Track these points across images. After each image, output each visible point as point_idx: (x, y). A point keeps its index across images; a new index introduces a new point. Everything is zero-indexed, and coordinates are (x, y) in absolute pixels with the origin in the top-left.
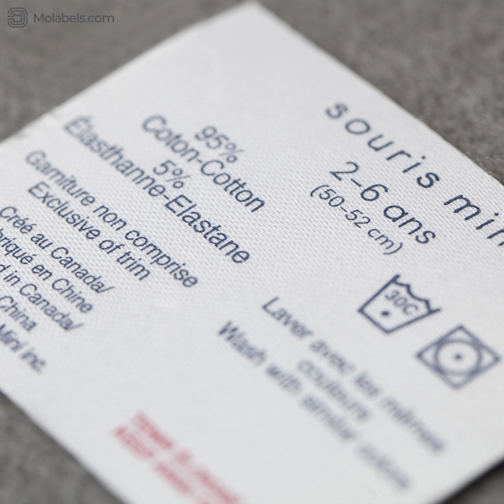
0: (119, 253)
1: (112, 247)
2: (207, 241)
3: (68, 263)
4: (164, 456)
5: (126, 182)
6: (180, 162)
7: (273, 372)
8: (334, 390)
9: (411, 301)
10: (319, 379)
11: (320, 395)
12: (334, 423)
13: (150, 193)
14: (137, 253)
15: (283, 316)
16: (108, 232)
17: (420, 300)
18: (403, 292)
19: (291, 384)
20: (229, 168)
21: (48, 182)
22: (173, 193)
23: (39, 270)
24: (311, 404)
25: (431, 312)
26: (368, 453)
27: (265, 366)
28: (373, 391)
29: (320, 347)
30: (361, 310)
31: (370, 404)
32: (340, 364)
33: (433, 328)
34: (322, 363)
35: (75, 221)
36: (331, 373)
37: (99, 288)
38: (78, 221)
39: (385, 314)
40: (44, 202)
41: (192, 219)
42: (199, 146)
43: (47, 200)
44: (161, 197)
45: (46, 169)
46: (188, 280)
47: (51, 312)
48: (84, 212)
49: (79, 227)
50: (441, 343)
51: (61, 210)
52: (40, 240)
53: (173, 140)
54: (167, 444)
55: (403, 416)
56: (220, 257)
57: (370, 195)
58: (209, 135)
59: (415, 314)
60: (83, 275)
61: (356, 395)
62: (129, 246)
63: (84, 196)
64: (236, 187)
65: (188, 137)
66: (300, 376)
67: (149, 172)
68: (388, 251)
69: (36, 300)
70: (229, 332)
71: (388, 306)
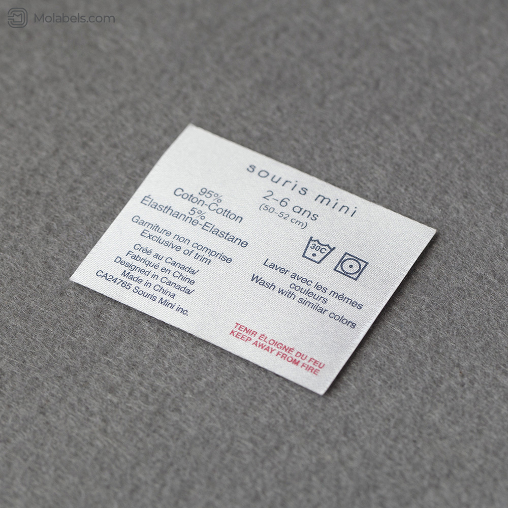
0: (193, 255)
1: (190, 253)
2: (226, 240)
3: (174, 264)
4: (255, 339)
5: (179, 221)
6: (199, 207)
7: (281, 292)
8: (308, 293)
9: (322, 247)
10: (301, 289)
11: (304, 296)
12: (314, 307)
13: (192, 224)
14: (201, 253)
15: (273, 266)
16: (184, 246)
17: (325, 246)
18: (316, 243)
19: (290, 295)
20: (220, 205)
21: (147, 229)
22: (203, 222)
23: (164, 270)
24: (301, 301)
25: (332, 250)
26: (333, 316)
27: (277, 289)
28: (325, 290)
29: (294, 276)
30: (304, 256)
31: (325, 296)
32: (307, 281)
33: (335, 257)
34: (298, 283)
35: (167, 244)
36: (305, 286)
37: (193, 273)
38: (169, 244)
39: (314, 255)
40: (150, 238)
41: (216, 232)
42: (203, 198)
43: (151, 237)
44: (198, 225)
45: (143, 223)
46: (228, 260)
47: (179, 288)
48: (169, 239)
49: (171, 246)
50: (342, 262)
51: (159, 240)
52: (157, 256)
53: (190, 198)
54: (255, 333)
55: (341, 297)
56: (235, 246)
57: (283, 204)
58: (204, 192)
59: (326, 252)
60: (184, 268)
61: (319, 293)
62: (196, 251)
63: (166, 232)
64: (227, 213)
65: (196, 195)
66: (293, 290)
67: (187, 215)
68: (303, 227)
69: (170, 283)
70: (255, 278)
71: (314, 251)
